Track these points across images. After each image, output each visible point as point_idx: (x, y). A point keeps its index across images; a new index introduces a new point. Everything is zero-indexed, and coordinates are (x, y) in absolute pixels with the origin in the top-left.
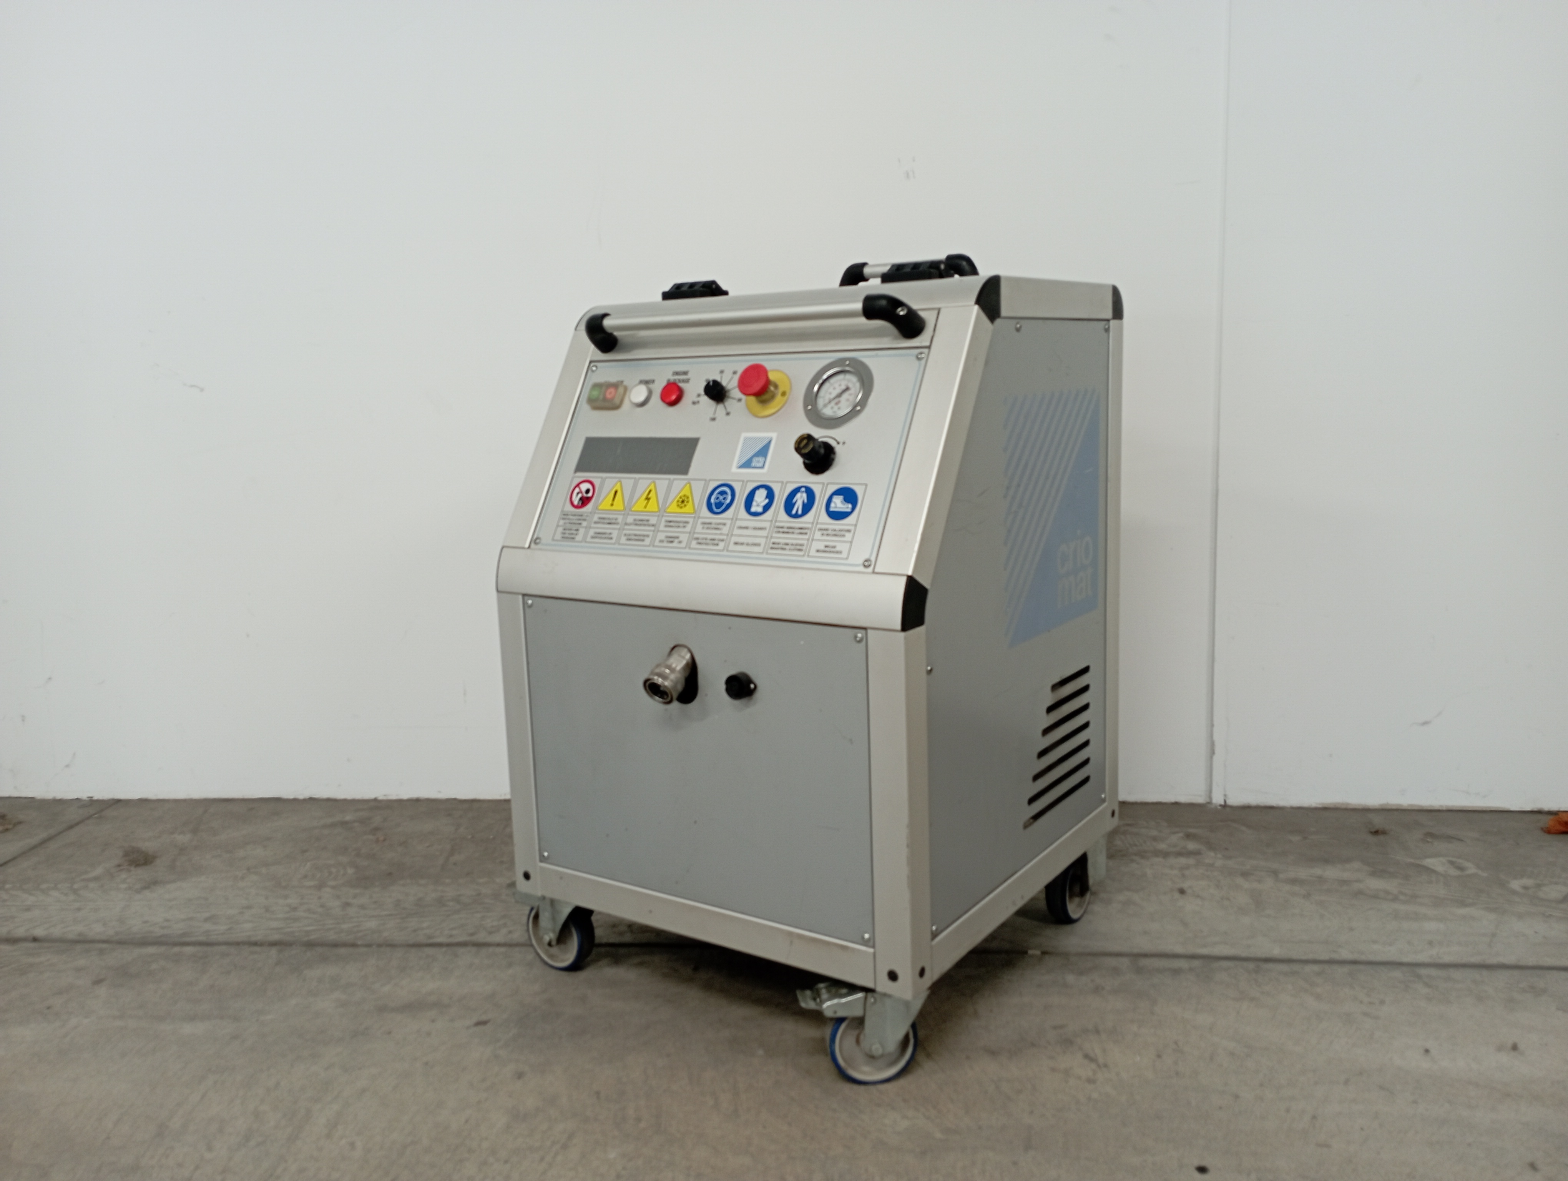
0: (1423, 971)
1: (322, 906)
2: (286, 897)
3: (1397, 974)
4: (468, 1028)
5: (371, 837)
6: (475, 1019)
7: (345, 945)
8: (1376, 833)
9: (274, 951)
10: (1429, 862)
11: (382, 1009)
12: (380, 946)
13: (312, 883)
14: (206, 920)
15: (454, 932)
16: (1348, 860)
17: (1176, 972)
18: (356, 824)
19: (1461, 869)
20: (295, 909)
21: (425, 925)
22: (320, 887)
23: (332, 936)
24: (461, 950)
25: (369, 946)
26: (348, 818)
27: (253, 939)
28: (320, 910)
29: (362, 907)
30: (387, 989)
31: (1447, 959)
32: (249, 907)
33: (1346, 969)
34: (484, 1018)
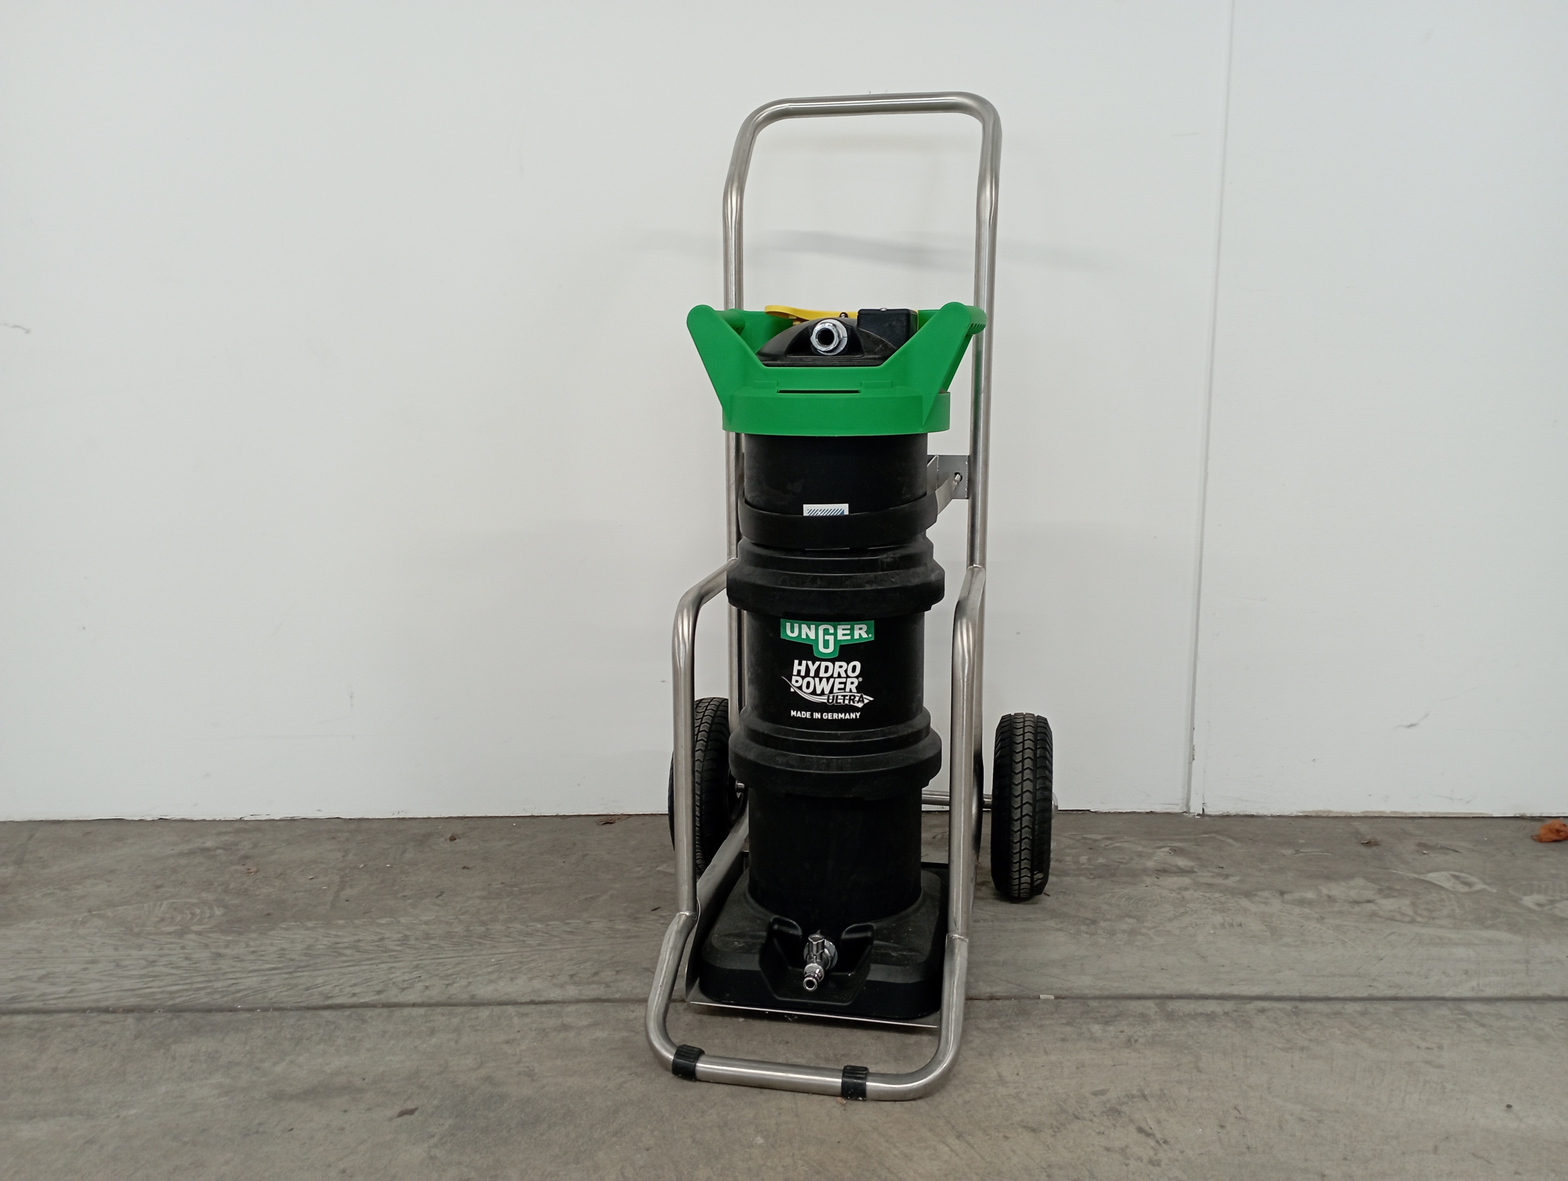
0: (1470, 1007)
1: (187, 959)
2: (140, 947)
3: (1444, 1011)
4: (391, 1119)
5: (239, 867)
6: (398, 1109)
7: (221, 1010)
8: (1368, 844)
9: (130, 1019)
10: (1432, 877)
11: (278, 1097)
12: (265, 1010)
13: (171, 929)
14: (41, 979)
15: (357, 990)
16: (1351, 877)
17: (1211, 1017)
18: (220, 851)
19: (1468, 884)
20: (153, 963)
21: (320, 981)
22: (181, 934)
23: (203, 999)
24: (369, 1013)
25: (251, 1010)
26: (209, 844)
27: (103, 1004)
28: (185, 963)
29: (238, 958)
30: (279, 1069)
31: (1489, 992)
32: (94, 962)
33: (1389, 1007)
34: (410, 1105)
